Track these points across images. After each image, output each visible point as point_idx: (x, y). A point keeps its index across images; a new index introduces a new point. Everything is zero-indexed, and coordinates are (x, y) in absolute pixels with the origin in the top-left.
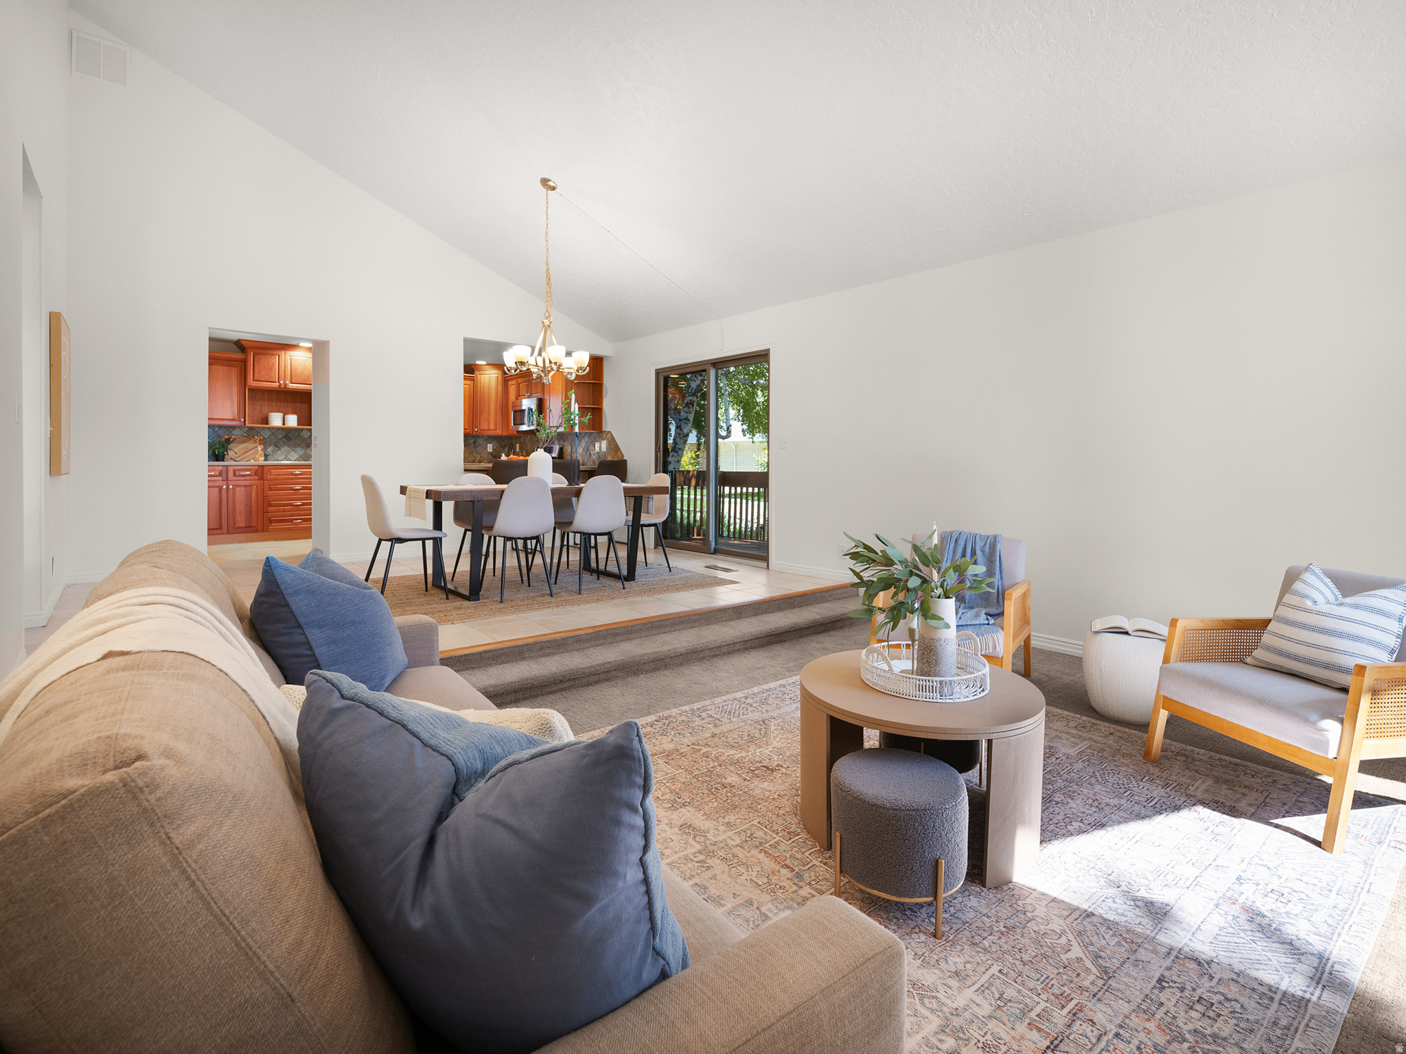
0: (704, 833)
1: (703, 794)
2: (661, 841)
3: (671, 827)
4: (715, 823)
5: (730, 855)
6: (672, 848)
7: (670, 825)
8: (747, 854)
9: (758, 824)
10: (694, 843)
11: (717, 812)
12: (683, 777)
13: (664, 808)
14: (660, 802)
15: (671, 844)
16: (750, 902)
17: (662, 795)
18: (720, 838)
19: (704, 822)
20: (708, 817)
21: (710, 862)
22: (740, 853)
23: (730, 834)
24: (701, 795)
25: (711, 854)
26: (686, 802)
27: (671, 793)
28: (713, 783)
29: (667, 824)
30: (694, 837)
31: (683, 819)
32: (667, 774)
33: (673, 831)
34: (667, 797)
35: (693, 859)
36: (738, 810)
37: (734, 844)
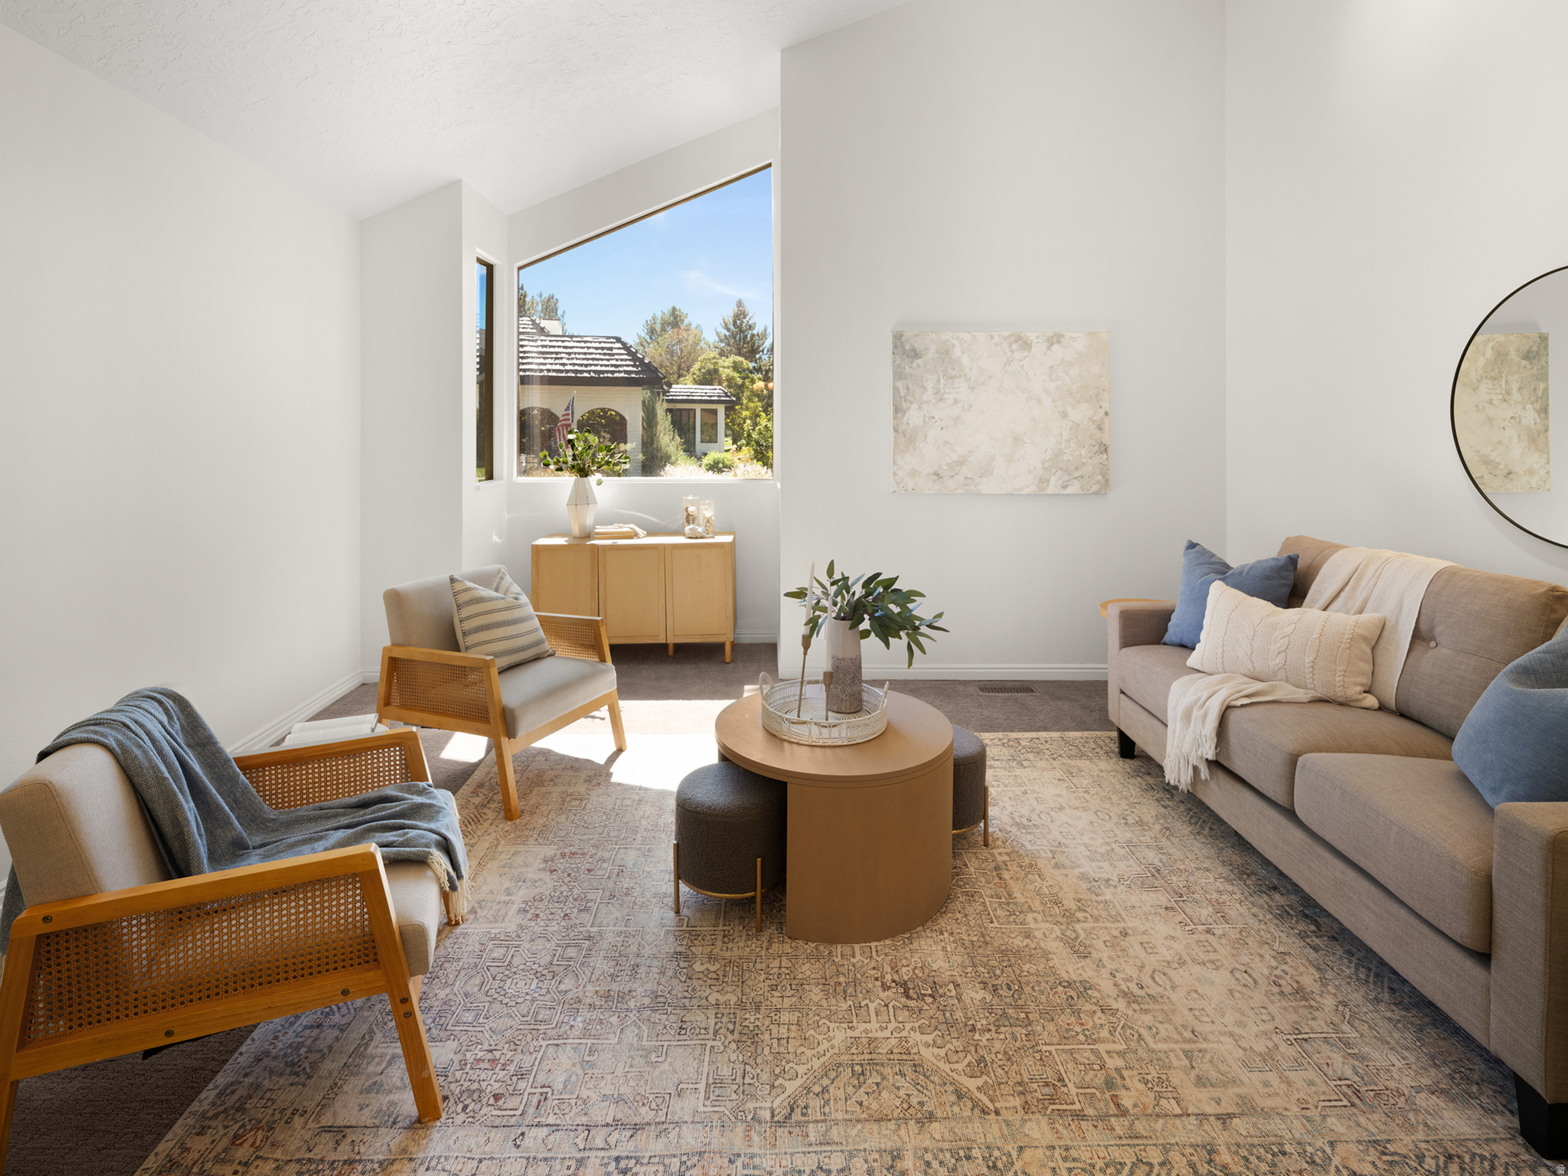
0: (1063, 939)
1: (1033, 988)
2: (1119, 948)
3: (1100, 961)
4: (1042, 944)
5: (1049, 905)
6: (1109, 934)
7: (1100, 964)
8: (1029, 900)
9: (995, 921)
10: (1080, 932)
11: (1031, 956)
12: (1046, 1031)
13: (1099, 991)
14: (1101, 1003)
15: (1107, 938)
16: (1057, 866)
17: (1095, 1012)
18: (1047, 925)
19: (1055, 951)
20: (1046, 955)
21: (1073, 906)
22: (1037, 904)
23: (1032, 925)
24: (1037, 988)
25: (1068, 914)
26: (1064, 987)
27: (1079, 1011)
28: (1008, 1000)
29: (1104, 966)
30: (1077, 937)
31: (1080, 965)
32: (1071, 1052)
33: (1100, 955)
34: (1088, 1007)
35: (1089, 917)
36: (1004, 947)
37: (1036, 915)
